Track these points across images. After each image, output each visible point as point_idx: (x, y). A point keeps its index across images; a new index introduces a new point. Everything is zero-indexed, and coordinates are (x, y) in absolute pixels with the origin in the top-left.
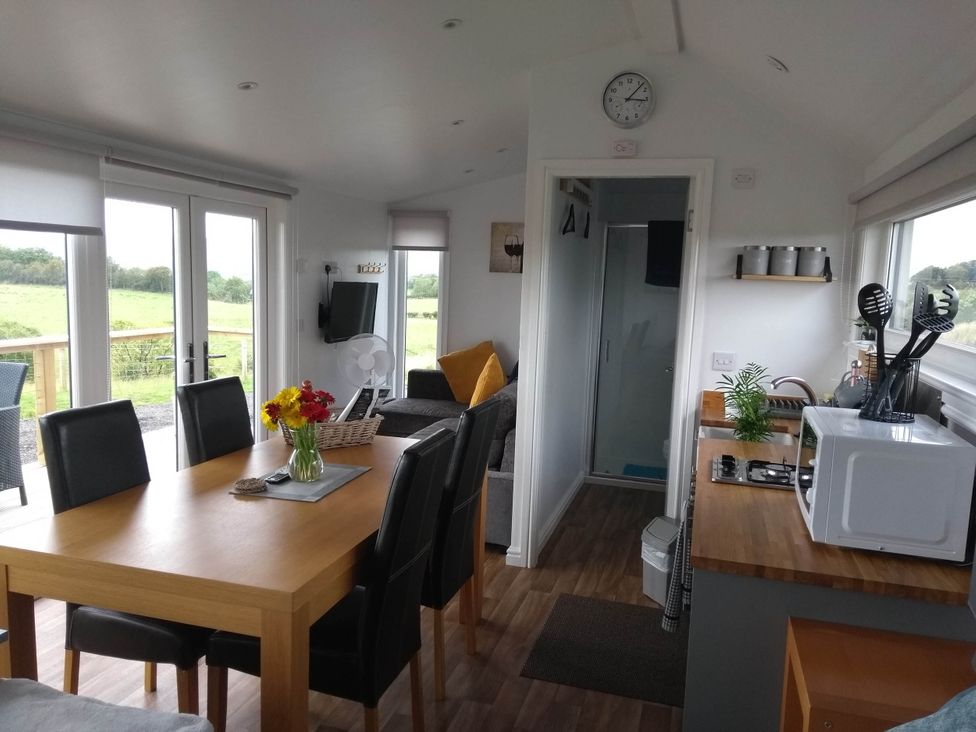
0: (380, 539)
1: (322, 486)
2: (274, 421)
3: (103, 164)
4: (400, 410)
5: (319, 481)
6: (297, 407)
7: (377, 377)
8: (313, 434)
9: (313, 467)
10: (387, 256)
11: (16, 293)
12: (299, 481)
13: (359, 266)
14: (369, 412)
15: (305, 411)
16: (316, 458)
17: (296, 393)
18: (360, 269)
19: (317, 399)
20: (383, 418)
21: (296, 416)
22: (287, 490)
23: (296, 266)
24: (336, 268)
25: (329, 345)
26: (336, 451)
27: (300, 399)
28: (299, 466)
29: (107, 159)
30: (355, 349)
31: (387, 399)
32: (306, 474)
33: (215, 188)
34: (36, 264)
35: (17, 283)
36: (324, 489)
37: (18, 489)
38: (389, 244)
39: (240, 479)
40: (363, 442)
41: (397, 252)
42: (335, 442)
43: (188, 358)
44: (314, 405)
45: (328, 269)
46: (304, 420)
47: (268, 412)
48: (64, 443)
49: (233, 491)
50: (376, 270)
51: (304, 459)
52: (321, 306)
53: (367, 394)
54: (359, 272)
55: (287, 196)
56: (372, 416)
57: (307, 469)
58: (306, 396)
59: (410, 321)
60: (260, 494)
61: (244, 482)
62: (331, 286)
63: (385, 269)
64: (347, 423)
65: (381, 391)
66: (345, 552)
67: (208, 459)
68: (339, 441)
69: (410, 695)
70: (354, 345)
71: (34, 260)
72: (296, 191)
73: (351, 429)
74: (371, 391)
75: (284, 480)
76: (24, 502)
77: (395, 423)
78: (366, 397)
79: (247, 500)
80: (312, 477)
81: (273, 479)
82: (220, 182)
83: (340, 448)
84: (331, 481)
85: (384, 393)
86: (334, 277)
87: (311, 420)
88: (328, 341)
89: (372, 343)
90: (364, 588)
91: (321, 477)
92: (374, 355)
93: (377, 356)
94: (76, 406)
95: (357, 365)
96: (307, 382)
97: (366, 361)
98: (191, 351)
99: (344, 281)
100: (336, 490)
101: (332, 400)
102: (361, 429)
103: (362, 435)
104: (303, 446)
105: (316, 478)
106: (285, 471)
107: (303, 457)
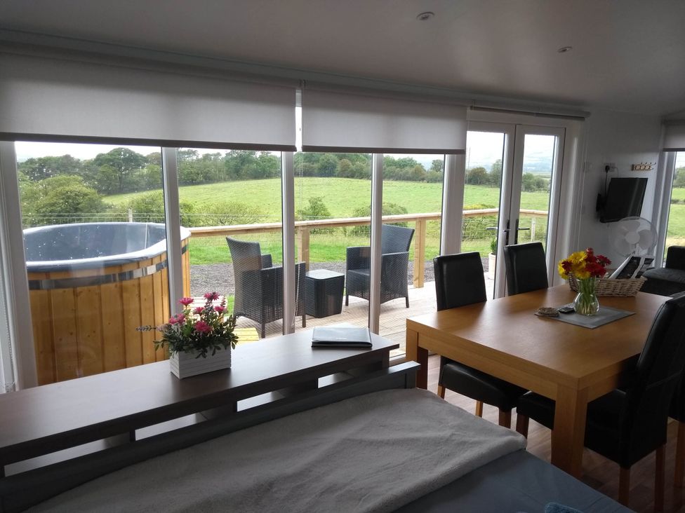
0: (641, 360)
1: (597, 319)
2: (567, 273)
3: (469, 111)
4: (659, 277)
5: (595, 316)
6: (584, 265)
7: (641, 250)
8: (593, 284)
9: (591, 306)
10: (658, 156)
11: (395, 186)
12: (580, 314)
13: (633, 165)
14: (635, 274)
15: (589, 268)
16: (594, 300)
17: (583, 256)
18: (633, 168)
19: (598, 261)
20: (646, 279)
21: (583, 271)
22: (573, 318)
23: (583, 167)
24: (613, 168)
25: (604, 224)
26: (608, 299)
27: (586, 260)
28: (582, 304)
29: (471, 107)
30: (623, 228)
31: (650, 267)
32: (586, 310)
33: (533, 118)
34: (407, 169)
35: (397, 180)
36: (598, 321)
37: (405, 298)
38: (661, 147)
39: (542, 307)
40: (630, 294)
41: (667, 153)
42: (607, 292)
43: (505, 229)
44: (596, 265)
45: (607, 168)
46: (588, 274)
47: (563, 267)
48: (445, 273)
49: (537, 313)
50: (647, 168)
51: (585, 300)
52: (599, 195)
53: (635, 261)
54: (633, 169)
55: (582, 118)
56: (638, 276)
57: (587, 307)
58: (590, 258)
59: (673, 206)
60: (555, 318)
61: (544, 309)
62: (609, 181)
63: (655, 168)
64: (618, 280)
65: (646, 259)
66: (614, 363)
67: (520, 293)
68: (609, 292)
69: (654, 475)
70: (623, 224)
71: (407, 166)
72: (588, 114)
73: (620, 285)
74: (638, 259)
75: (571, 312)
76: (408, 306)
77: (654, 285)
78: (634, 262)
79: (546, 320)
80: (590, 313)
81: (563, 310)
82: (537, 114)
83: (611, 297)
84: (603, 318)
85: (648, 261)
86: (613, 174)
87: (592, 275)
88: (602, 221)
89: (639, 225)
90: (625, 393)
91: (596, 314)
92: (639, 233)
93: (642, 234)
94: (442, 255)
95: (625, 240)
96: (590, 249)
97: (632, 238)
98: (508, 225)
99: (619, 177)
100: (606, 324)
101: (609, 262)
102: (628, 286)
103: (628, 290)
104: (586, 292)
105: (593, 314)
106: (572, 306)
107: (584, 298)
